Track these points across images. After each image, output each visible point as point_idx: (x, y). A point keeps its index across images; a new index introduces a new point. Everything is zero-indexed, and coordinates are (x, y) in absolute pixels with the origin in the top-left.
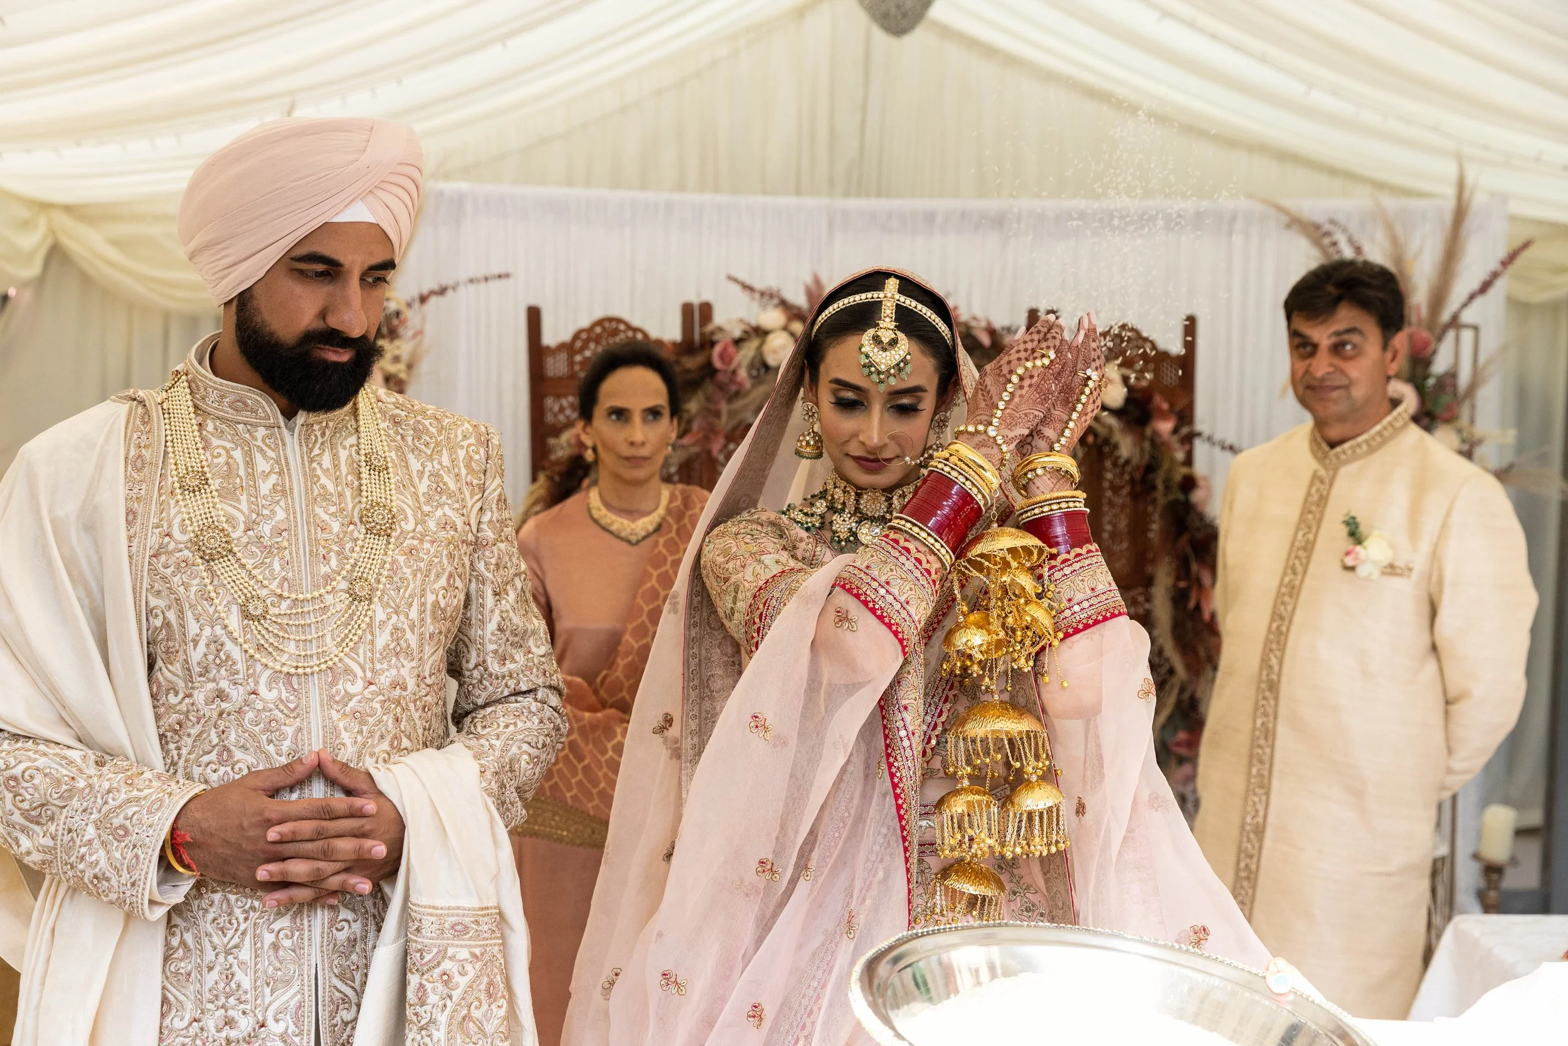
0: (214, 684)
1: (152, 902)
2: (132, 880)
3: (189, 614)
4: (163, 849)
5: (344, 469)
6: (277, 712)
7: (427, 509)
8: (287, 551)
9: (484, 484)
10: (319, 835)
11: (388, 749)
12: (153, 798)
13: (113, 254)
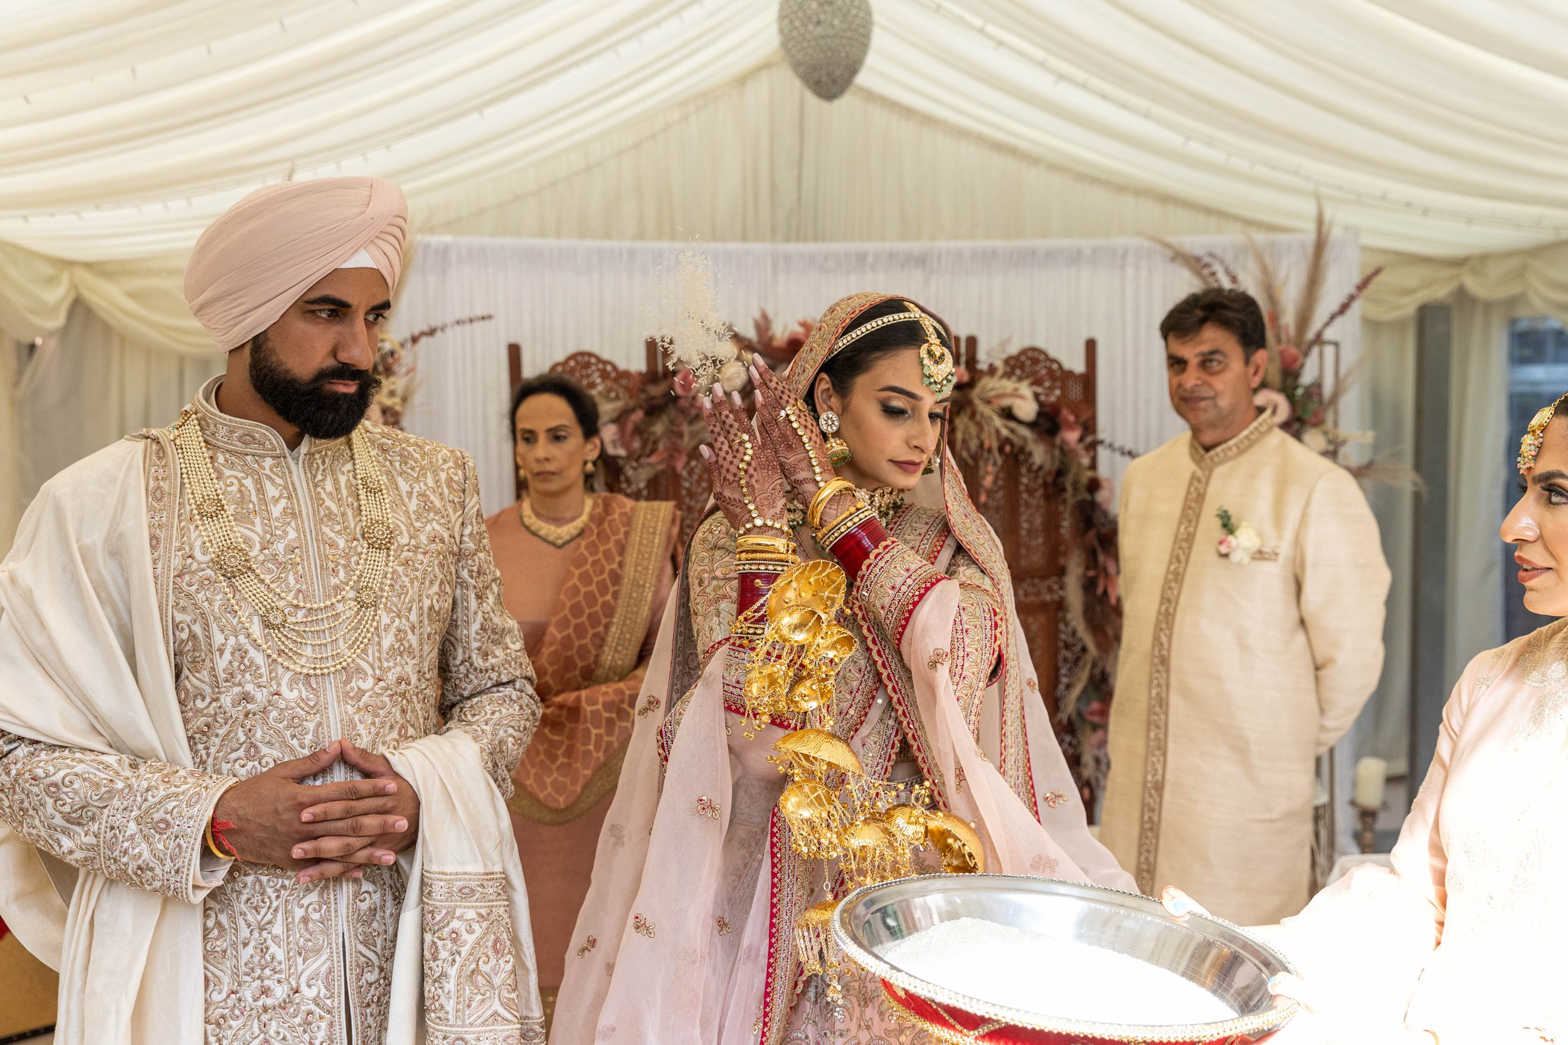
0: (240, 688)
1: (195, 887)
2: (176, 868)
3: (214, 627)
4: (204, 836)
5: (344, 492)
6: (298, 709)
7: (418, 525)
8: (300, 566)
9: (464, 501)
10: (349, 814)
11: (397, 737)
12: (191, 792)
13: (130, 305)
